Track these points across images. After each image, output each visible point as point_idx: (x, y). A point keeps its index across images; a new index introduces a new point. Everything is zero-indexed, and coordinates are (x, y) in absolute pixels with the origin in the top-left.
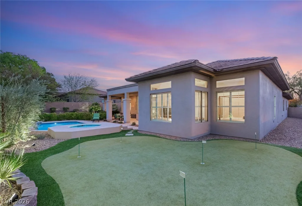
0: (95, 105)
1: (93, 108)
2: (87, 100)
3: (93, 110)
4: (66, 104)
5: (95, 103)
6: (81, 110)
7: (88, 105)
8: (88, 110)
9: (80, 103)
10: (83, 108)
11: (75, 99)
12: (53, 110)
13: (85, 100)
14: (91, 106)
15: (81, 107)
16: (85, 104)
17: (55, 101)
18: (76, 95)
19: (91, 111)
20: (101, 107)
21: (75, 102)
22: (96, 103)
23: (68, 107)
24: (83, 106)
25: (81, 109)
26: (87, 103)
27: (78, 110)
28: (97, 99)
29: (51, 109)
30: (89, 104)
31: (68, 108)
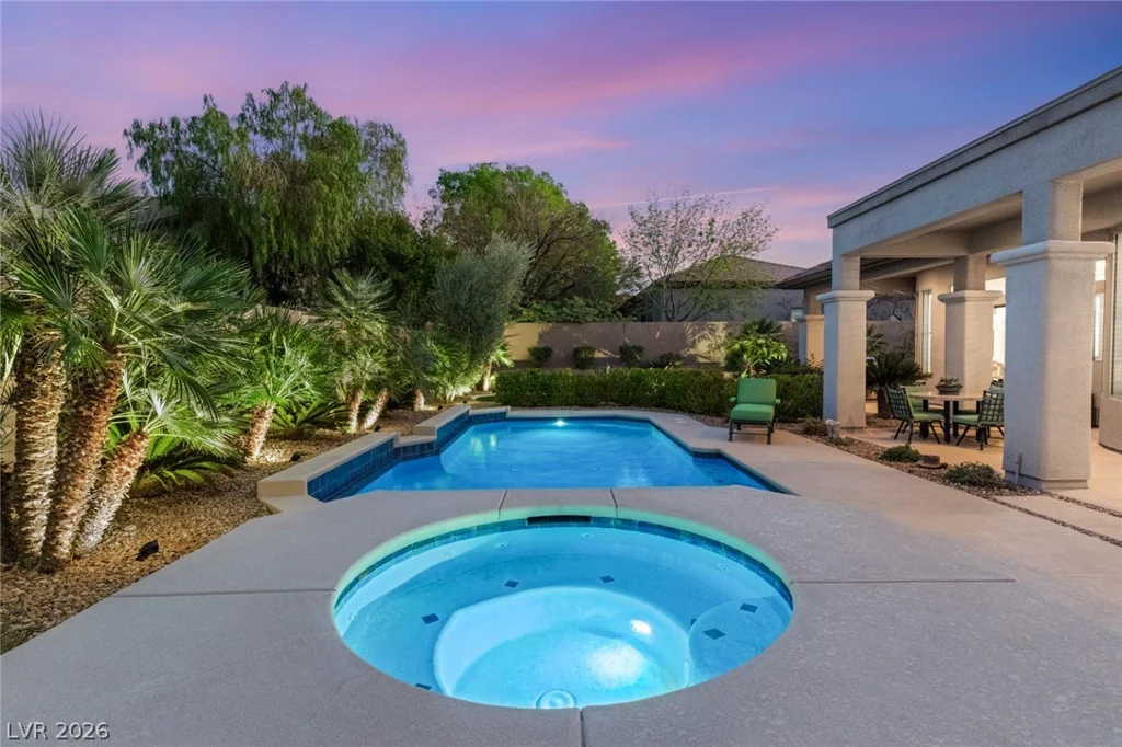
0: (758, 331)
1: (743, 349)
2: (722, 310)
3: (745, 357)
4: (633, 332)
5: (757, 320)
6: (692, 360)
7: (723, 335)
8: (720, 356)
9: (688, 327)
10: (702, 347)
11: (670, 305)
12: (583, 355)
13: (713, 310)
14: (738, 339)
15: (694, 344)
16: (712, 331)
17: (594, 321)
18: (676, 293)
19: (734, 362)
20: (784, 342)
21: (669, 320)
22: (762, 322)
23: (638, 344)
24: (703, 337)
25: (692, 351)
26: (721, 325)
27: (679, 358)
28: (765, 303)
29: (577, 352)
30: (727, 327)
31: (639, 350)
